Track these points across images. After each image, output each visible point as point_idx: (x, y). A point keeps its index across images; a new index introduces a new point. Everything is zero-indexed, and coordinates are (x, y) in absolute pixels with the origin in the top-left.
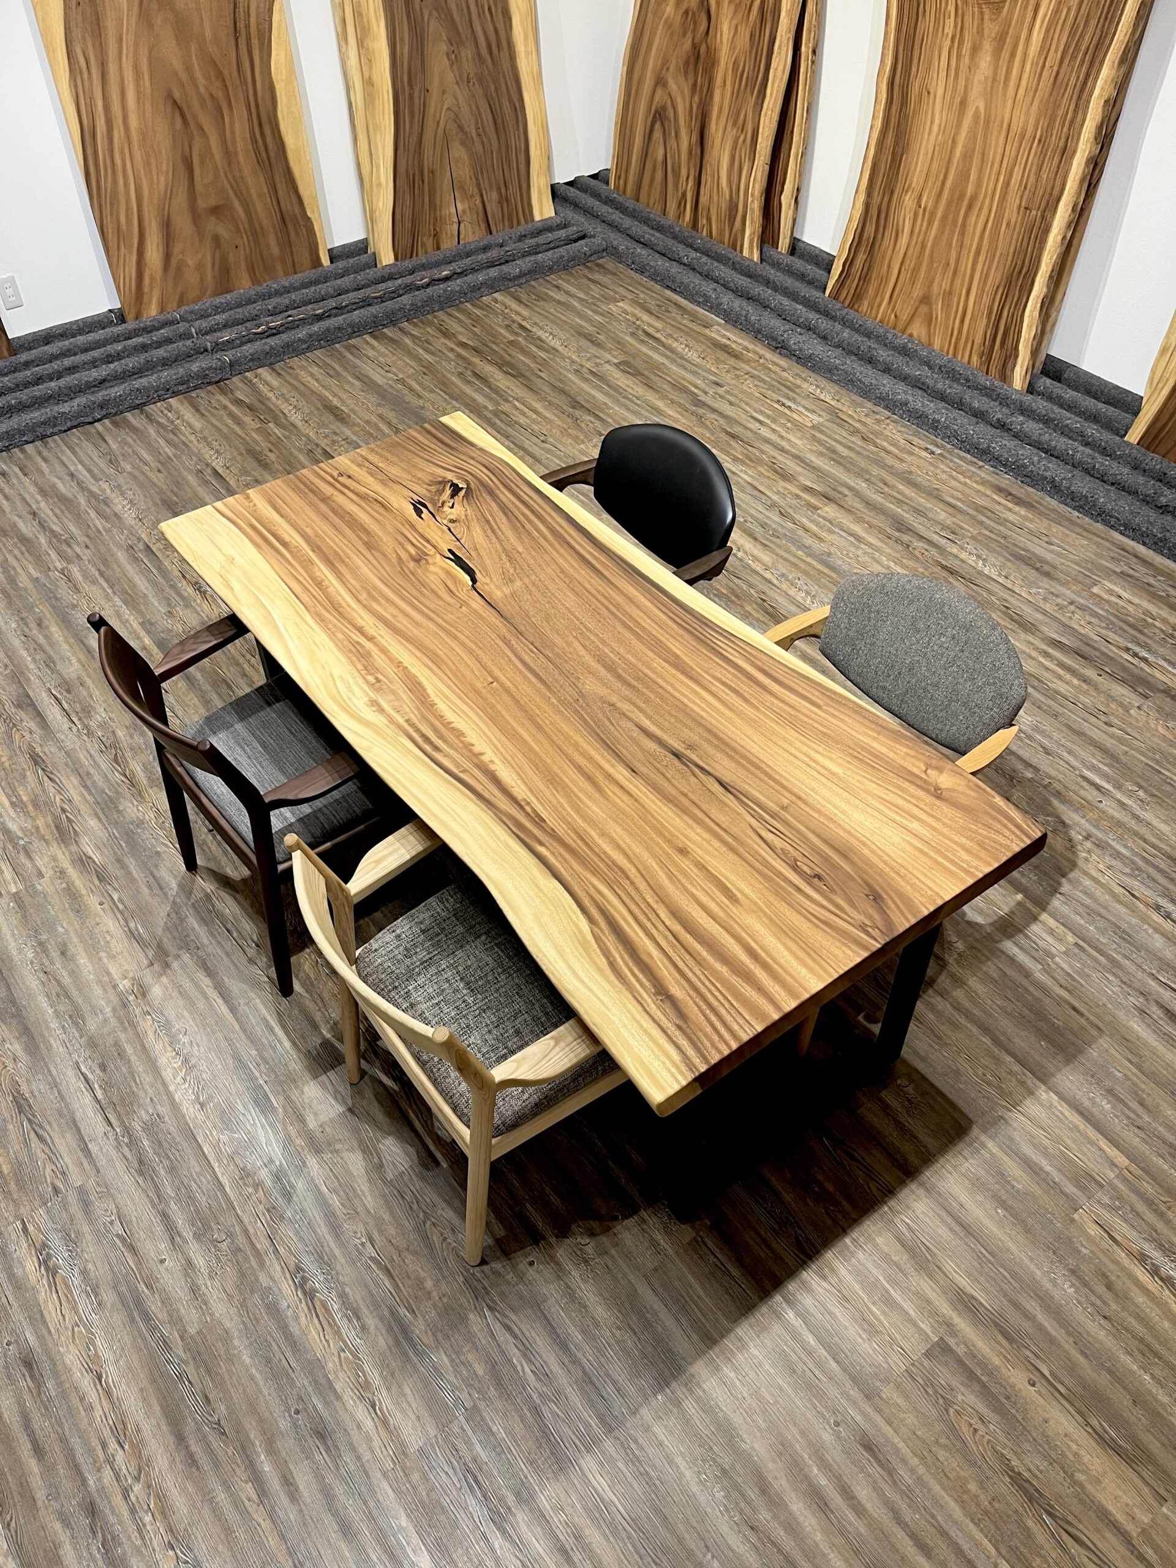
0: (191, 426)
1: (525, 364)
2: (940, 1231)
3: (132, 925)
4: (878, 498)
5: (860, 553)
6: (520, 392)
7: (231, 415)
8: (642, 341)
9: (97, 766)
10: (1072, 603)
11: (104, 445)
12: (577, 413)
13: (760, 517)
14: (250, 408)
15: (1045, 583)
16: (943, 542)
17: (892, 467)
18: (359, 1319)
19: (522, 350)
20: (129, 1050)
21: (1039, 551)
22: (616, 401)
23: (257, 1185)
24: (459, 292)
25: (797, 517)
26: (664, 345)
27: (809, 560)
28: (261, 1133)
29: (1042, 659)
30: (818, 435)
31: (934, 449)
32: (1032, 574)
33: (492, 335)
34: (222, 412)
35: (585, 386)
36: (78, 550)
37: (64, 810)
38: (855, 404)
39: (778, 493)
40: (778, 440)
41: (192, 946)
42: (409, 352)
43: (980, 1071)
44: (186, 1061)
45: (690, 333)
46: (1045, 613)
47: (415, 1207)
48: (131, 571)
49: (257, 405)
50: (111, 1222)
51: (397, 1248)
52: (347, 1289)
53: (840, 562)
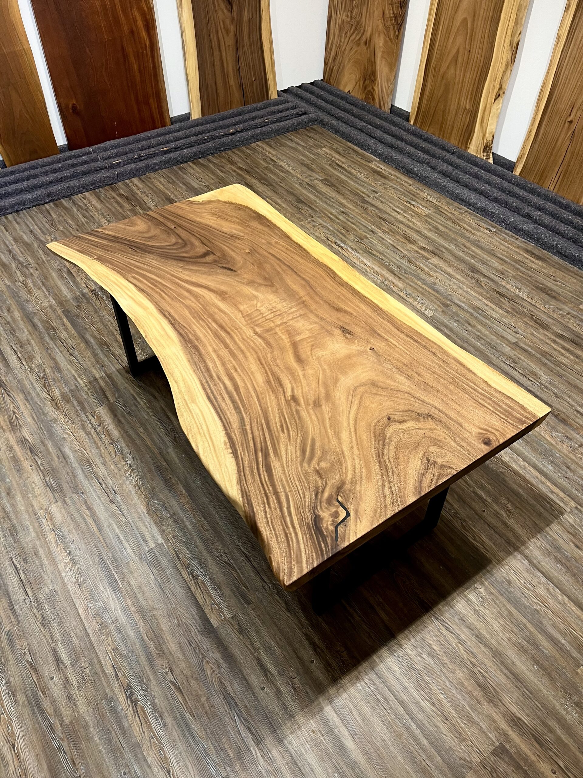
0: (95, 207)
1: (273, 179)
2: (501, 678)
3: (47, 479)
4: (461, 254)
5: (451, 283)
6: (270, 193)
7: (117, 202)
8: (335, 169)
9: (34, 388)
10: (568, 314)
11: (49, 216)
12: (300, 205)
13: (397, 262)
14: (127, 199)
15: (553, 302)
16: (497, 279)
17: (468, 238)
18: (162, 719)
19: (272, 172)
20: (41, 551)
21: (549, 285)
22: (321, 199)
23: (108, 634)
24: (239, 141)
25: (417, 263)
26: (346, 170)
27: (424, 286)
28: (112, 603)
29: (552, 344)
30: (429, 220)
31: (492, 229)
32: (546, 298)
33: (256, 164)
34: (112, 200)
35: (304, 191)
36: (32, 271)
37: (14, 413)
38: (449, 204)
39: (407, 250)
40: (407, 222)
41: (80, 492)
42: (213, 173)
43: (523, 581)
44: (72, 559)
45: (360, 165)
46: (554, 319)
47: (197, 651)
48: (59, 283)
49: (130, 196)
50: (25, 654)
51: (186, 677)
52: (156, 701)
53: (441, 288)
